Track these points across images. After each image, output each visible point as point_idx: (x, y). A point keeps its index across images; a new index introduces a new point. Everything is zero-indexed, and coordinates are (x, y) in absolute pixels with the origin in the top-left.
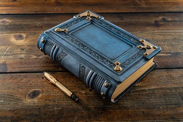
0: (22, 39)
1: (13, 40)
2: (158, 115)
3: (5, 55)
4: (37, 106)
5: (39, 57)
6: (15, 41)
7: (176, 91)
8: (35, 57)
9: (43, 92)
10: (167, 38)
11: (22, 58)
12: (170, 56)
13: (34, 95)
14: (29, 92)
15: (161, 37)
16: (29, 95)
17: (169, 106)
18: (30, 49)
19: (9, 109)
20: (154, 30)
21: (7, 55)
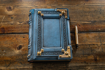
0: (11, 10)
1: (6, 11)
2: (78, 60)
3: (3, 22)
4: (21, 54)
5: (21, 24)
6: (7, 11)
7: (89, 46)
8: (19, 23)
9: (24, 46)
10: (91, 10)
11: (12, 24)
12: (90, 23)
13: (20, 48)
14: (17, 46)
15: (88, 9)
16: (17, 48)
17: (84, 55)
18: (16, 18)
19: (8, 56)
20: (85, 4)
21: (4, 22)
